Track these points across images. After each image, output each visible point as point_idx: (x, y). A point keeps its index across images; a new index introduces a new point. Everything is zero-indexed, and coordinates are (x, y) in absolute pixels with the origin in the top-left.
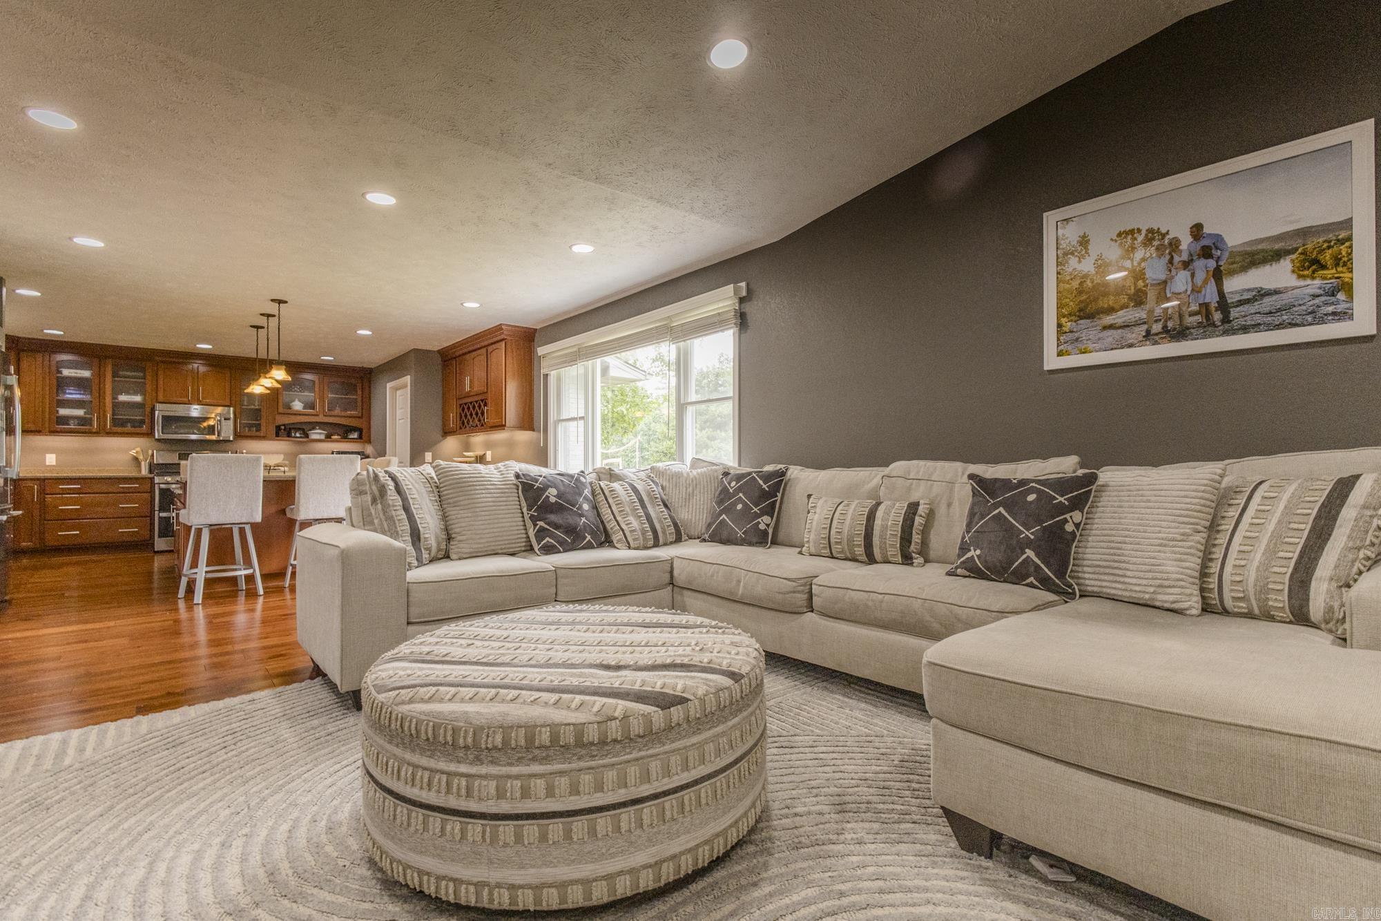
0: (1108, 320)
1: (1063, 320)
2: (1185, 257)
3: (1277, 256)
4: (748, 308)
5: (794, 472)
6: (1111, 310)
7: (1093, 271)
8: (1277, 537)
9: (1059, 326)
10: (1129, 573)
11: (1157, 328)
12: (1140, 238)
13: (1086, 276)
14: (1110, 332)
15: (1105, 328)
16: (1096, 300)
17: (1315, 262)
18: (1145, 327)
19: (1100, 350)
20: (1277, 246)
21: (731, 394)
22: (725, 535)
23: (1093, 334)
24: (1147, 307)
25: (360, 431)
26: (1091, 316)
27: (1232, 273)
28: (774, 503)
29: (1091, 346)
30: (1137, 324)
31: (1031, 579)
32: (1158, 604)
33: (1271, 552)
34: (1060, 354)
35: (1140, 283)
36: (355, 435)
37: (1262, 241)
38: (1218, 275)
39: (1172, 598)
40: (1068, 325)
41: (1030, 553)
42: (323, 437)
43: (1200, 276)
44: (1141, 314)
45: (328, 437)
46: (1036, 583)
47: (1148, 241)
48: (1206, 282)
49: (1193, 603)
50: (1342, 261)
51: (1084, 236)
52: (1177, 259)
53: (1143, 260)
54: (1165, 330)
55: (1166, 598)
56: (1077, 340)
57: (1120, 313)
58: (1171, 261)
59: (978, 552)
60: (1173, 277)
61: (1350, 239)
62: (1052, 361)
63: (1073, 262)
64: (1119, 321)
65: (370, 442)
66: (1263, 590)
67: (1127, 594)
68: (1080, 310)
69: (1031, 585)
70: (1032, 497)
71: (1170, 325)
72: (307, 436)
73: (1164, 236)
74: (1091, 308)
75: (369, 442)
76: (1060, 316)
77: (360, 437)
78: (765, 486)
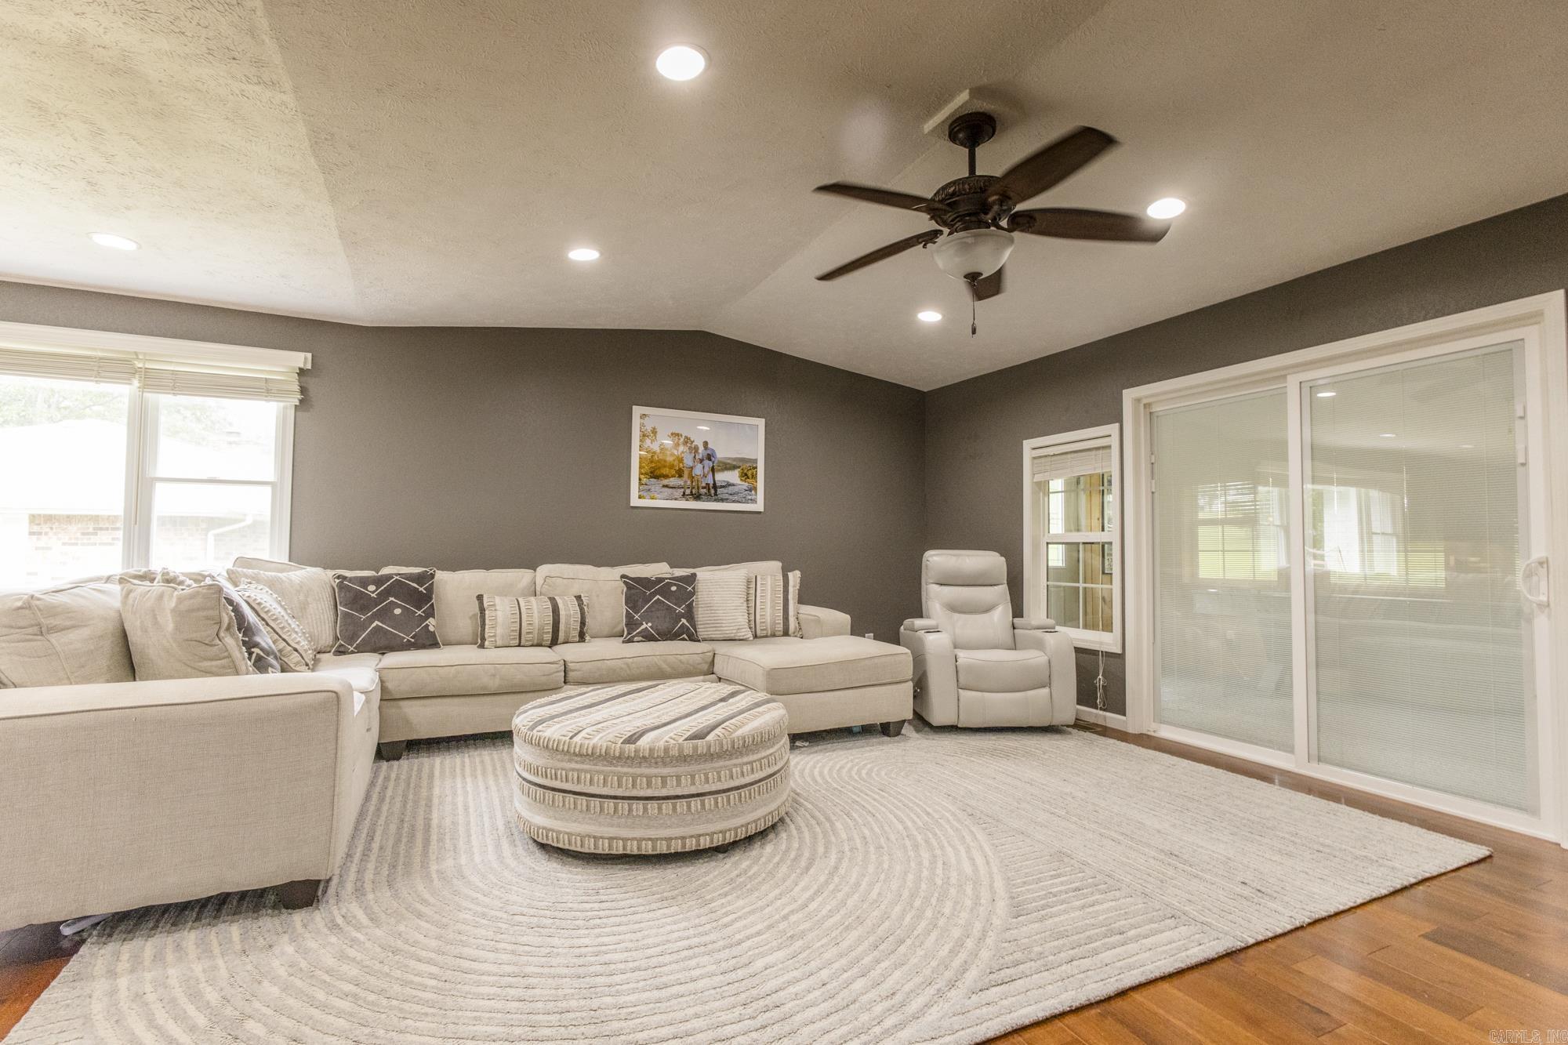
0: (666, 482)
1: (642, 476)
2: (700, 457)
3: (734, 468)
4: (312, 383)
5: (441, 576)
6: (666, 477)
7: (658, 451)
8: (772, 601)
9: (640, 479)
10: (724, 625)
11: (688, 492)
12: (682, 440)
13: (655, 453)
14: (666, 489)
15: (664, 486)
16: (659, 468)
17: (746, 475)
18: (682, 490)
19: (661, 499)
20: (735, 463)
21: (271, 476)
23: (658, 488)
24: (684, 479)
26: (657, 477)
27: (719, 471)
28: (433, 604)
29: (656, 496)
30: (680, 487)
31: (685, 636)
32: (737, 638)
33: (773, 607)
34: (640, 497)
35: (681, 465)
37: (729, 459)
38: (713, 470)
39: (743, 634)
40: (644, 481)
41: (684, 621)
43: (707, 469)
44: (680, 482)
46: (686, 637)
47: (685, 443)
48: (708, 473)
49: (750, 635)
50: (754, 477)
51: (654, 429)
52: (697, 457)
53: (683, 452)
54: (692, 494)
55: (741, 635)
56: (649, 490)
57: (671, 479)
58: (695, 457)
59: (650, 624)
60: (695, 466)
61: (756, 468)
62: (635, 501)
63: (648, 441)
64: (671, 484)
66: (774, 624)
67: (722, 636)
68: (651, 472)
69: (684, 639)
70: (674, 588)
71: (694, 491)
73: (692, 442)
74: (658, 473)
76: (641, 473)
78: (421, 589)
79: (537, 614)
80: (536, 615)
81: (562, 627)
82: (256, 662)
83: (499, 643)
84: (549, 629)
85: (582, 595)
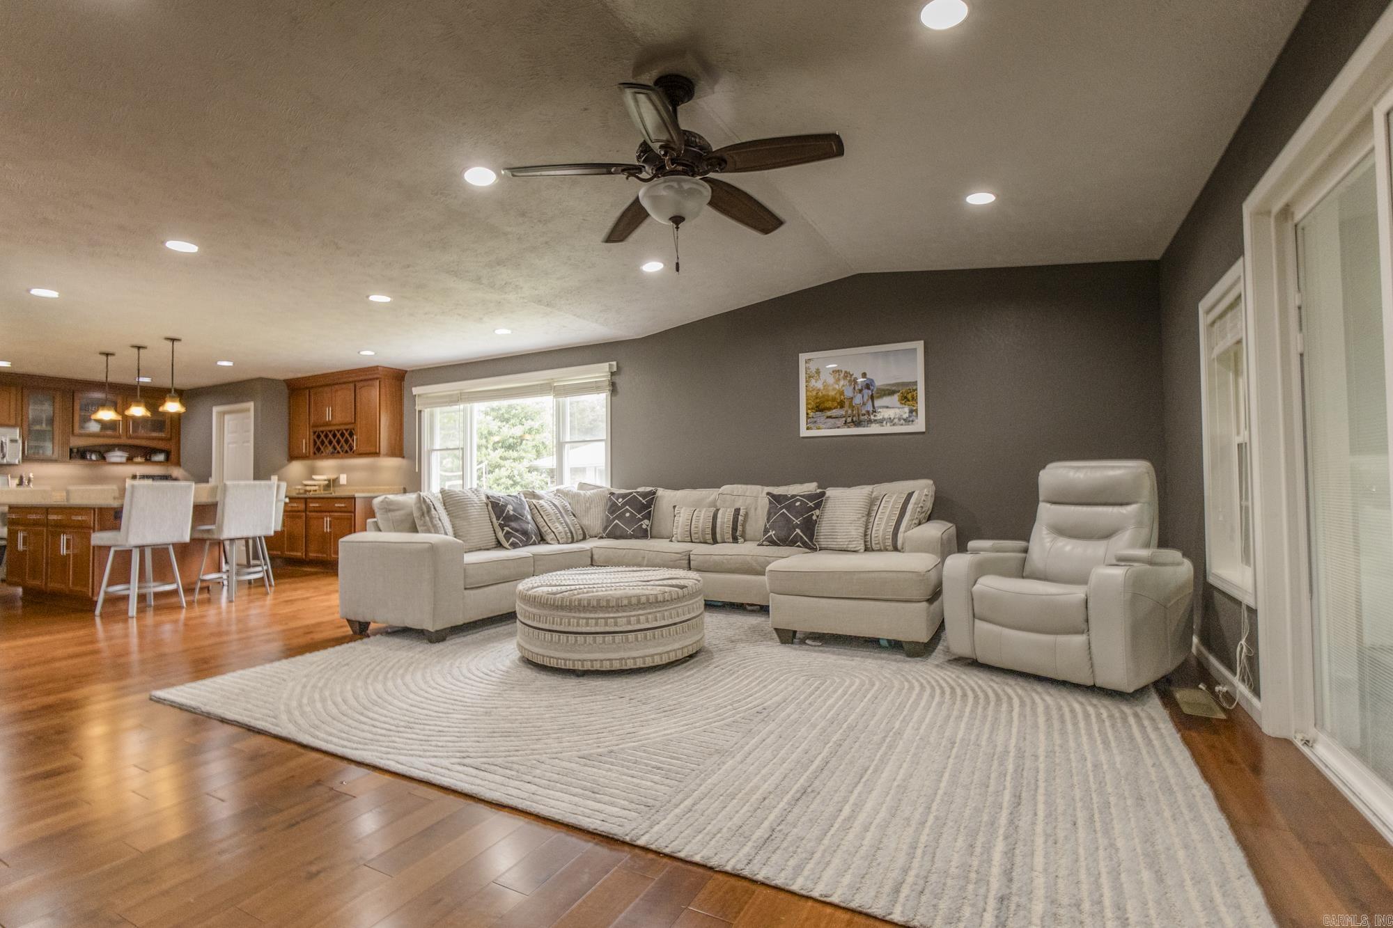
0: (829, 413)
1: (809, 411)
2: (860, 387)
3: (892, 393)
4: (617, 379)
5: (661, 492)
6: (830, 409)
7: (822, 388)
8: (889, 517)
9: (807, 414)
10: (839, 537)
11: (849, 420)
12: (842, 375)
13: (819, 390)
14: (830, 420)
15: (828, 417)
16: (823, 402)
17: (906, 398)
18: (844, 419)
19: (825, 428)
20: (893, 388)
21: (605, 438)
22: (618, 533)
23: (823, 419)
24: (845, 409)
25: (168, 454)
26: (822, 410)
27: (878, 397)
28: (650, 511)
29: (821, 426)
30: (842, 417)
31: (799, 543)
32: (849, 549)
33: (887, 523)
34: (808, 429)
35: (842, 397)
36: (161, 457)
37: (889, 385)
38: (872, 398)
39: (854, 546)
40: (811, 414)
41: (798, 531)
42: (124, 460)
43: (866, 397)
44: (842, 412)
45: (130, 460)
46: (801, 545)
47: (845, 377)
48: (868, 400)
49: (862, 547)
50: (914, 399)
51: (818, 370)
52: (857, 388)
53: (843, 386)
54: (853, 421)
55: (851, 547)
56: (815, 422)
57: (834, 411)
58: (854, 388)
59: (774, 532)
60: (855, 396)
61: (916, 390)
62: (804, 433)
63: (813, 381)
64: (834, 415)
65: (180, 465)
66: (884, 539)
67: (837, 546)
68: (817, 407)
69: (799, 546)
70: (798, 504)
71: (854, 419)
72: (104, 458)
73: (851, 375)
74: (822, 406)
75: (178, 464)
76: (808, 409)
77: (167, 459)
78: (643, 501)
79: (702, 519)
80: (701, 521)
81: (718, 530)
82: (506, 534)
83: (680, 539)
84: (709, 531)
85: (741, 508)
